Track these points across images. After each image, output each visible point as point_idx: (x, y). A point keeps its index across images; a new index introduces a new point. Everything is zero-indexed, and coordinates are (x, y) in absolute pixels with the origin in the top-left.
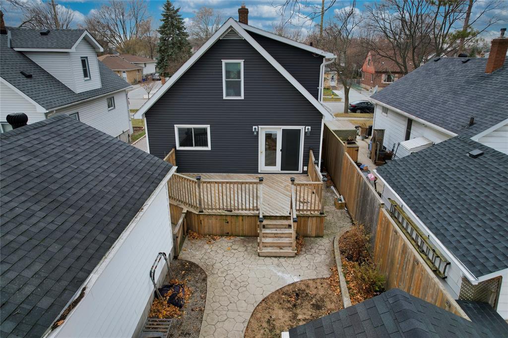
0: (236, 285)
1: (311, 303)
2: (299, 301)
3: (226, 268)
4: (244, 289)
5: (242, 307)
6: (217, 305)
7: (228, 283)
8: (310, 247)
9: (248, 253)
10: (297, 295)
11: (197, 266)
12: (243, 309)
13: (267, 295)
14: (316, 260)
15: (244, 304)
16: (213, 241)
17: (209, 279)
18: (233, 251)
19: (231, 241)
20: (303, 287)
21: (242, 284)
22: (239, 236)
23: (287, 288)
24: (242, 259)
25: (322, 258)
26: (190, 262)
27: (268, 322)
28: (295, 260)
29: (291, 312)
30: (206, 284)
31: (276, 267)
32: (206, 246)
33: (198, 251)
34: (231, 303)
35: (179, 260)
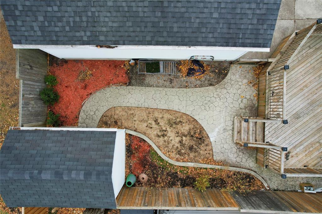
0: (206, 104)
1: (194, 145)
2: (195, 139)
3: (222, 96)
4: (203, 109)
5: (189, 108)
6: (190, 94)
7: (208, 99)
8: (244, 152)
9: (238, 110)
10: (200, 139)
11: (223, 78)
12: (188, 108)
13: (199, 122)
14: (230, 154)
15: (191, 109)
16: (251, 85)
17: (211, 87)
18: (240, 99)
19: (252, 98)
20: (206, 143)
21: (207, 108)
22: (258, 103)
23: (205, 133)
24: (232, 106)
25: (232, 158)
26: (227, 73)
27: (180, 122)
28: (231, 141)
29: (187, 134)
30: (207, 86)
31: (223, 128)
32: (245, 81)
33: (240, 76)
34: (192, 102)
35: (230, 65)
